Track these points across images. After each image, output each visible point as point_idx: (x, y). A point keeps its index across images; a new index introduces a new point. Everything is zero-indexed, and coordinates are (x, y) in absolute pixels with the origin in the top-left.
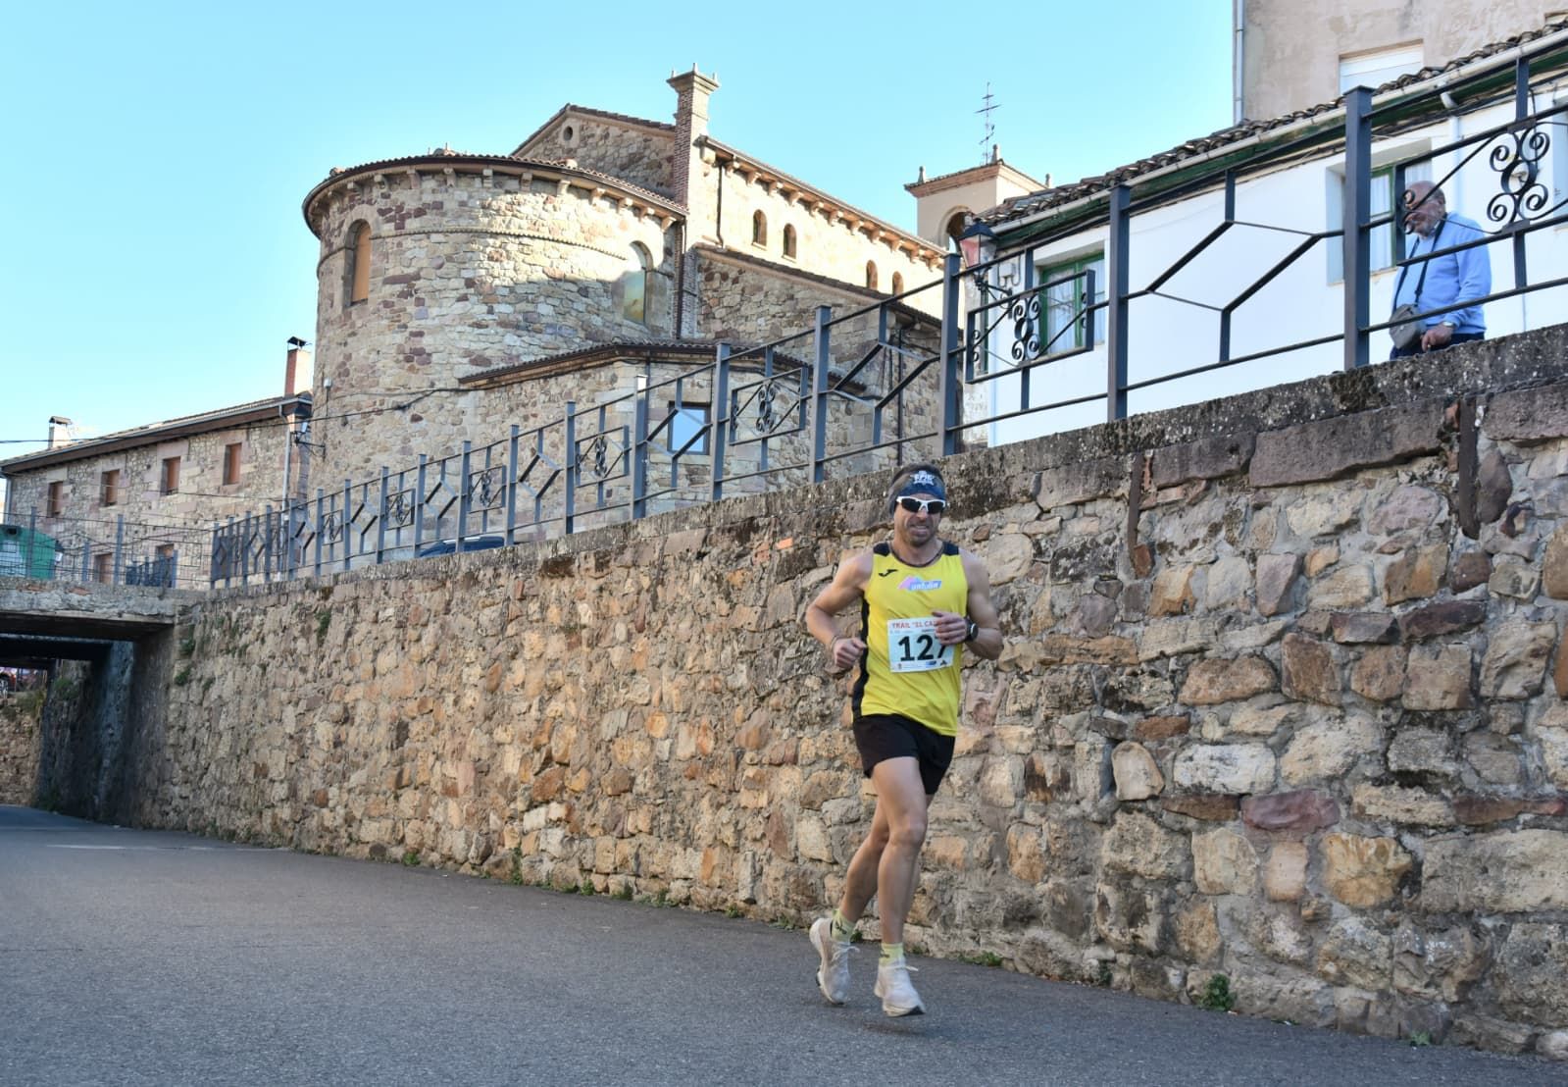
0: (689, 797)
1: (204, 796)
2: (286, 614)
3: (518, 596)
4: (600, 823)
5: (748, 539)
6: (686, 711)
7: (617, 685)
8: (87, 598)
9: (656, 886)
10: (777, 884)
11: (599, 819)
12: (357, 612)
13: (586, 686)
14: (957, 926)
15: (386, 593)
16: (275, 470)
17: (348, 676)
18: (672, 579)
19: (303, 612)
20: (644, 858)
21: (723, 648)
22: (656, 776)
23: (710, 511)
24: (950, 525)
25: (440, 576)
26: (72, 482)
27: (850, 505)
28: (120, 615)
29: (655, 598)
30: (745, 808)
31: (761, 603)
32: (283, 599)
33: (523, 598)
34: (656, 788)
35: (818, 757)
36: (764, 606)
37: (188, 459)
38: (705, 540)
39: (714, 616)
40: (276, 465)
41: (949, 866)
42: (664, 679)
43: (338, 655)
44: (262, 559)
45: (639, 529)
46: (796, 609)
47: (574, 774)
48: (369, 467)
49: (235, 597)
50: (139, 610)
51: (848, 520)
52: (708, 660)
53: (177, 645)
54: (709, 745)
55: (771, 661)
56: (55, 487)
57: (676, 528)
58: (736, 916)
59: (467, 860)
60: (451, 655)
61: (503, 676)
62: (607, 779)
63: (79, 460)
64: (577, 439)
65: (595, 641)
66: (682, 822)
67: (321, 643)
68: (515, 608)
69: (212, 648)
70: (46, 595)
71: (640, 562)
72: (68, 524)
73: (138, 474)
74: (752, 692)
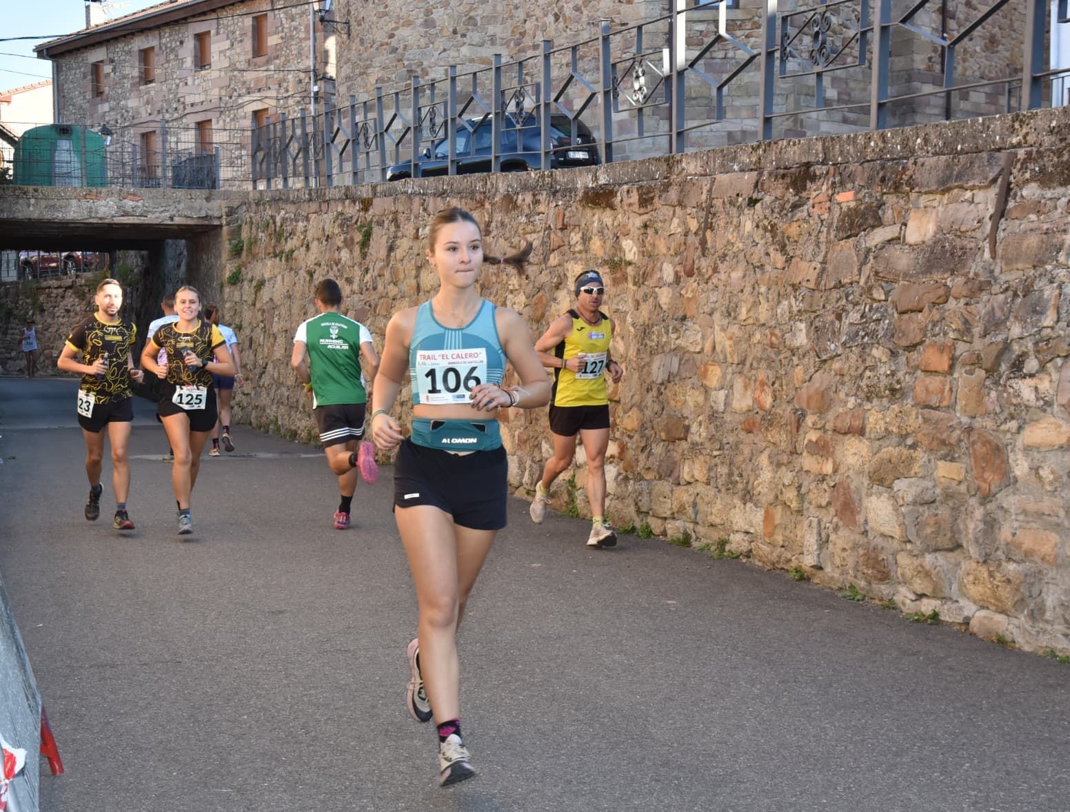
0: (747, 451)
1: (264, 394)
2: (326, 221)
3: (560, 226)
4: (655, 467)
5: (804, 188)
6: (742, 363)
7: (667, 328)
8: (140, 204)
9: (715, 535)
10: (845, 554)
11: (654, 462)
12: (398, 226)
13: (633, 325)
14: (1047, 622)
15: (425, 210)
16: (301, 40)
17: (393, 290)
18: (722, 223)
19: (345, 223)
20: (702, 507)
21: (779, 302)
22: (712, 427)
23: (761, 152)
24: (1038, 192)
25: (478, 196)
26: (112, 61)
27: (920, 160)
28: (172, 218)
29: (703, 242)
30: (807, 472)
31: (820, 258)
32: (324, 207)
33: (564, 228)
34: (711, 438)
35: (888, 433)
36: (824, 262)
37: (218, 33)
38: (756, 186)
39: (768, 268)
40: (302, 35)
41: (1036, 558)
42: (717, 328)
43: (382, 268)
44: (300, 161)
45: (684, 165)
46: (860, 270)
47: (625, 412)
48: (394, 42)
49: (278, 200)
50: (188, 213)
51: (917, 176)
52: (763, 312)
53: (226, 246)
54: (768, 401)
55: (832, 323)
56: (96, 67)
57: (726, 170)
58: (802, 578)
59: (521, 484)
60: (494, 279)
61: (547, 306)
62: (660, 422)
63: (116, 39)
64: (612, 61)
65: (641, 278)
66: (741, 476)
67: (364, 255)
68: (556, 238)
69: (260, 249)
70: (103, 202)
71: (686, 202)
72: (113, 103)
73: (172, 50)
74: (812, 354)
